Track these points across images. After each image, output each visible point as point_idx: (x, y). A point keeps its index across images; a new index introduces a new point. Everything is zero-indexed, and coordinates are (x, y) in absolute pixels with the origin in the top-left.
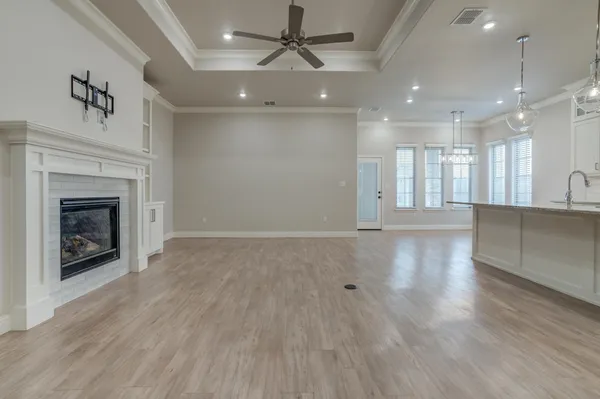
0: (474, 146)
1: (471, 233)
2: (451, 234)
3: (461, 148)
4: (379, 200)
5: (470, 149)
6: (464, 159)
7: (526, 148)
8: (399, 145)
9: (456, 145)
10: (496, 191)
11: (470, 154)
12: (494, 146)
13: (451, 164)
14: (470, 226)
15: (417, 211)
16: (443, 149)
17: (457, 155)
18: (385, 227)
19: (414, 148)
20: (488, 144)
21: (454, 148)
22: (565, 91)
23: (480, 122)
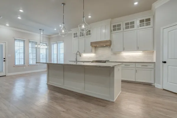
0: (47, 43)
1: (46, 72)
2: (39, 74)
3: (43, 43)
4: (4, 62)
5: (46, 44)
6: (44, 47)
7: (62, 45)
8: (16, 38)
9: (41, 42)
10: (54, 58)
11: (46, 45)
12: (53, 44)
13: (39, 48)
14: (46, 70)
15: (26, 66)
16: (36, 42)
17: (42, 45)
18: (8, 74)
19: (24, 41)
20: (52, 43)
21: (40, 43)
22: (71, 31)
23: (50, 36)
